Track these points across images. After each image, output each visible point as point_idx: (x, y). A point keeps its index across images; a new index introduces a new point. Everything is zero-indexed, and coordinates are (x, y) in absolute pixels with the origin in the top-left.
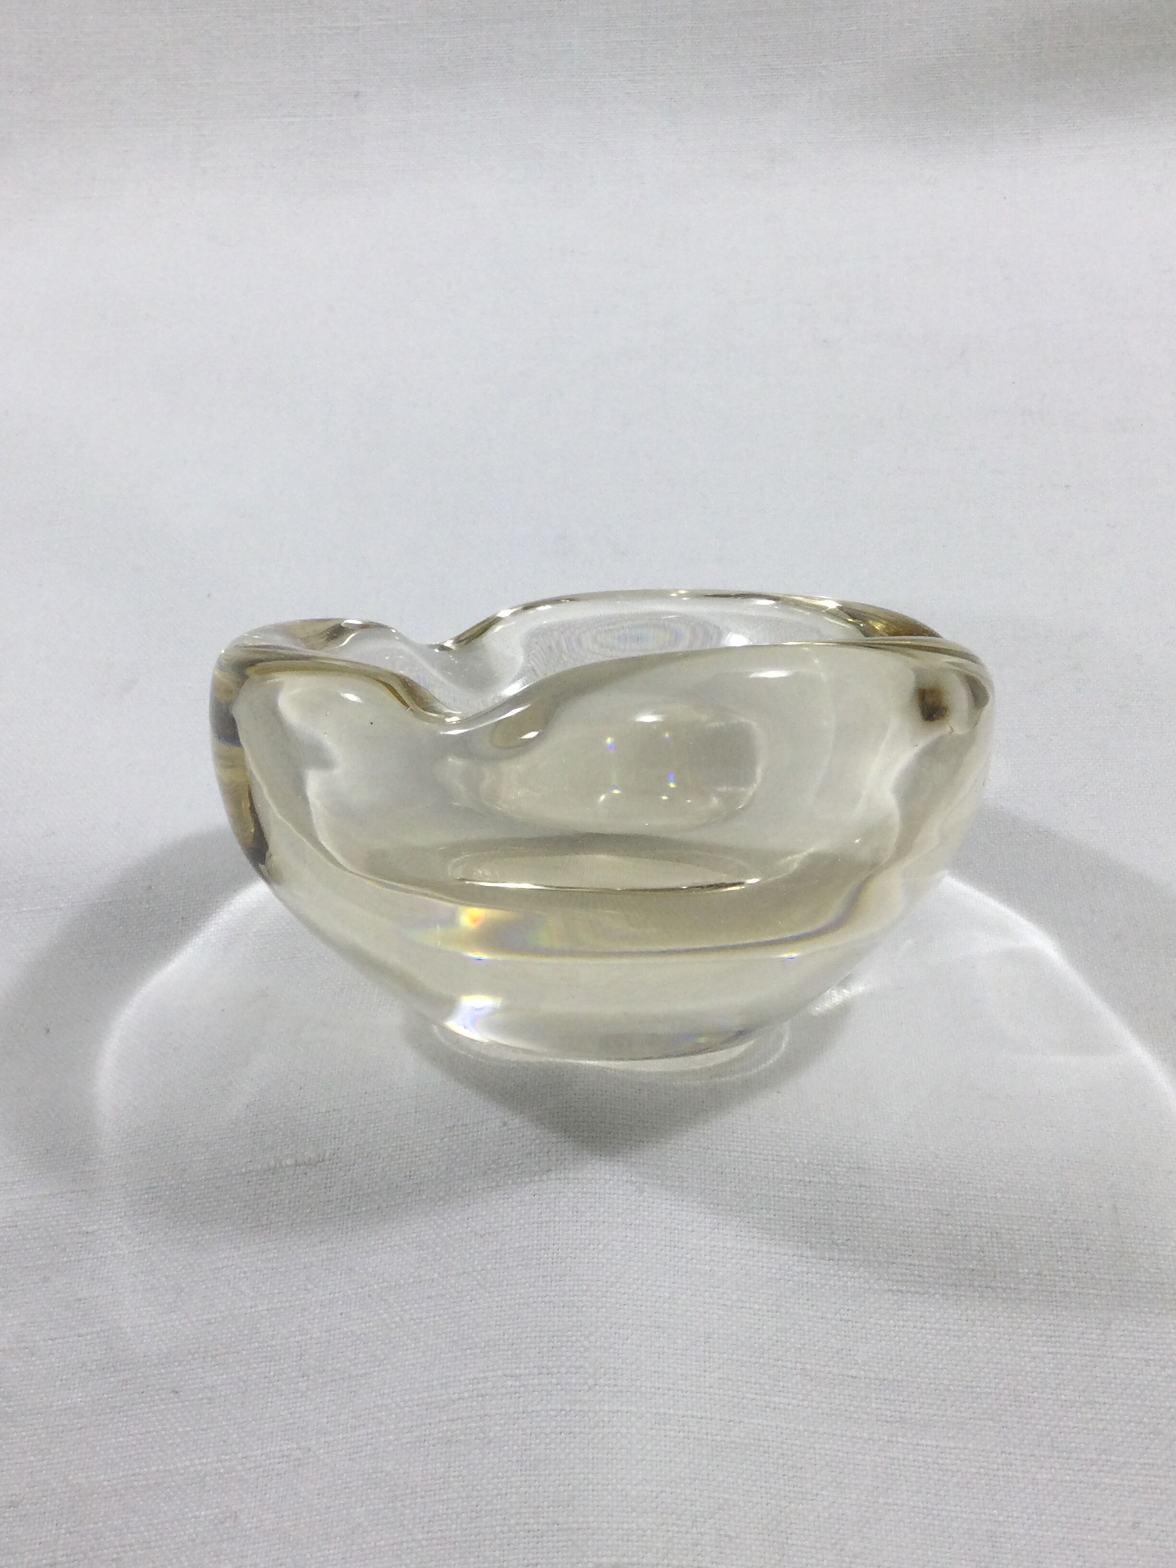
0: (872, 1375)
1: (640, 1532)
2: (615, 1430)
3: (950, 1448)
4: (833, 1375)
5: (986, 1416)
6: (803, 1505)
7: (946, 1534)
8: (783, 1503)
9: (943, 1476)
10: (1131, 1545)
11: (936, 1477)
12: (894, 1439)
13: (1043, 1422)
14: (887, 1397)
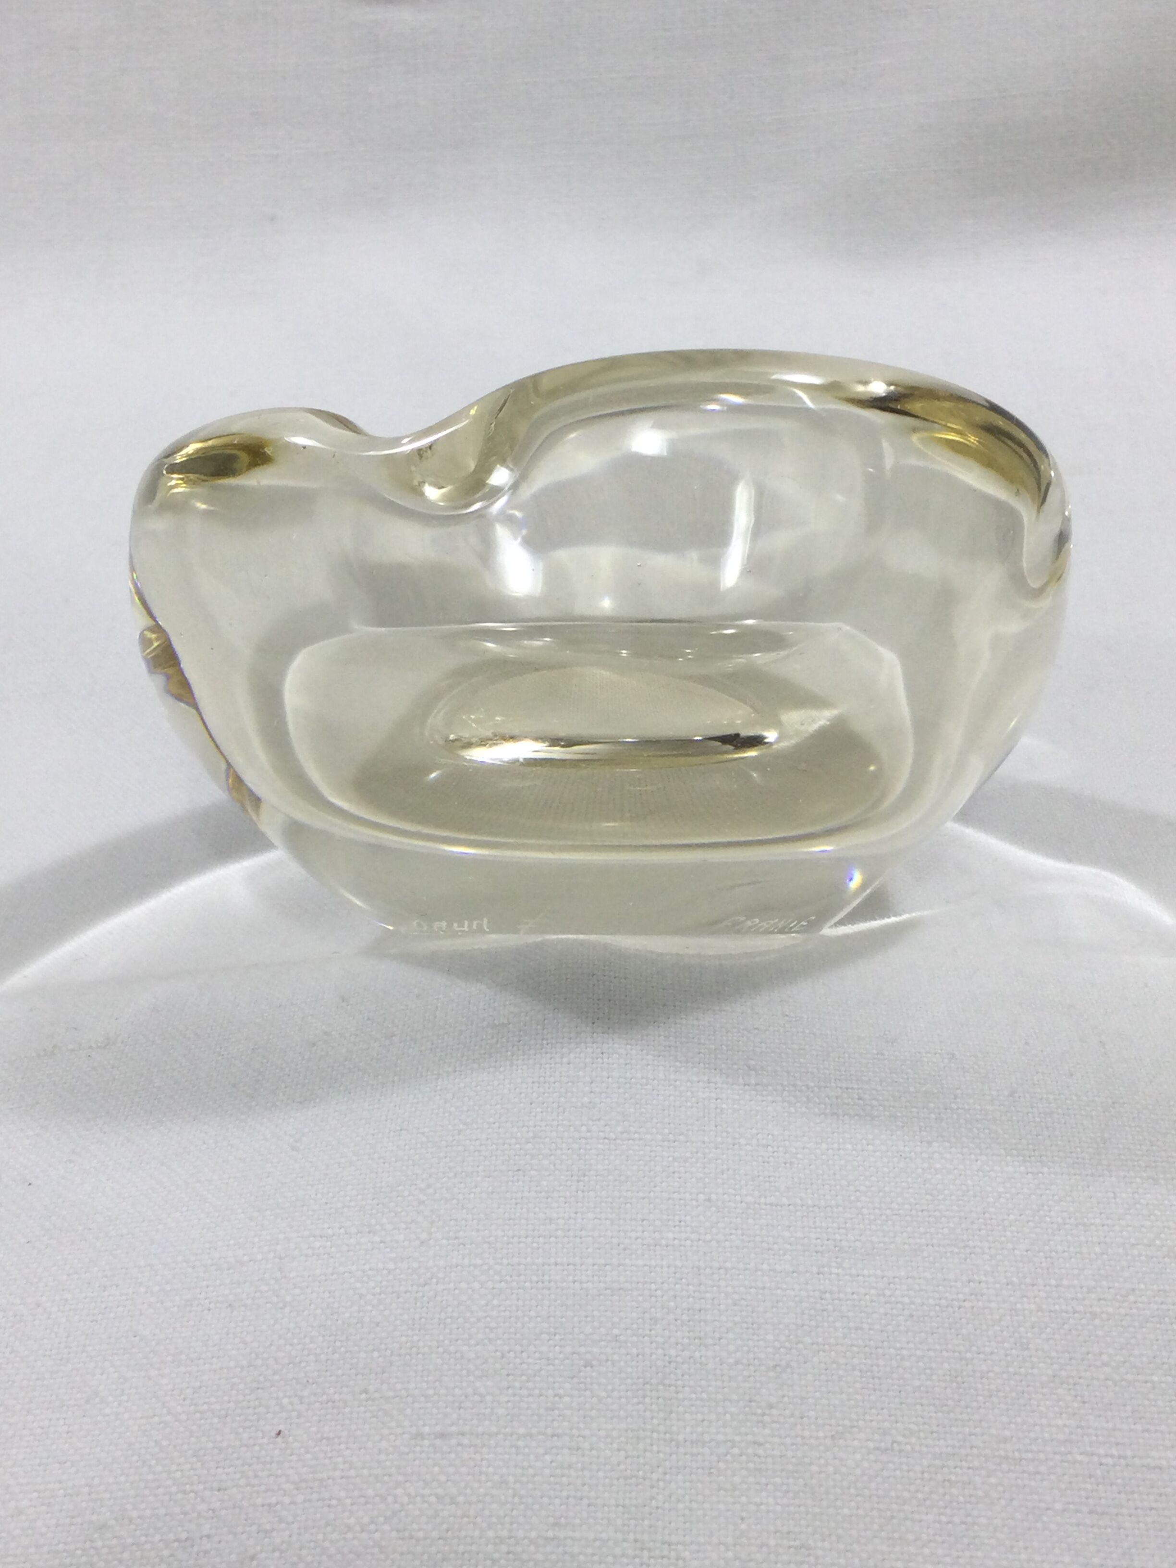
2: (452, 1286)
7: (895, 1376)
9: (892, 1309)
10: (1146, 1382)
11: (882, 1311)
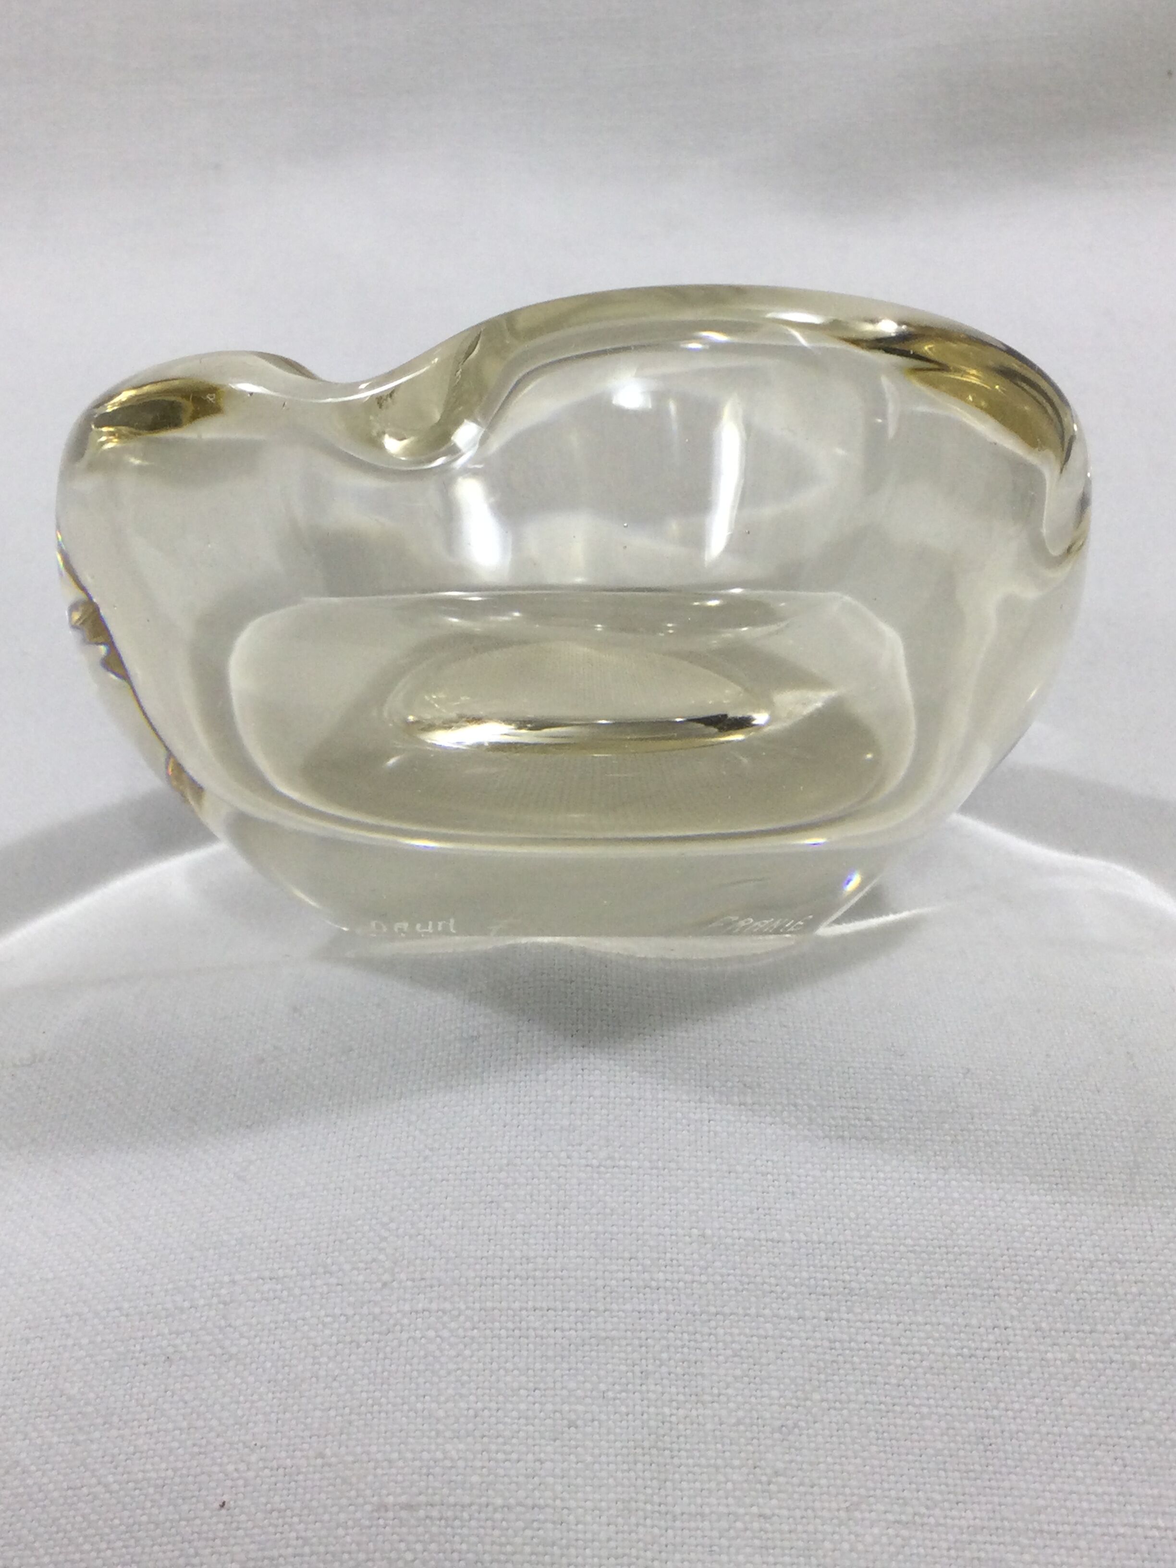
0: (803, 1237)
1: (448, 1463)
3: (918, 1324)
4: (745, 1239)
5: (968, 1282)
6: (697, 1409)
8: (667, 1410)
12: (835, 1315)
13: (1052, 1287)
14: (825, 1263)
